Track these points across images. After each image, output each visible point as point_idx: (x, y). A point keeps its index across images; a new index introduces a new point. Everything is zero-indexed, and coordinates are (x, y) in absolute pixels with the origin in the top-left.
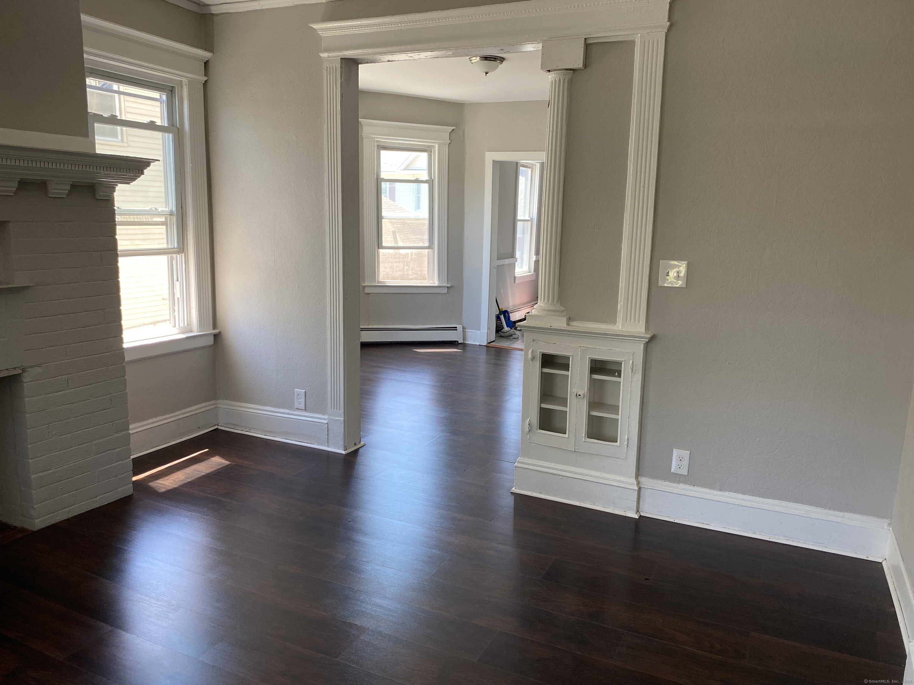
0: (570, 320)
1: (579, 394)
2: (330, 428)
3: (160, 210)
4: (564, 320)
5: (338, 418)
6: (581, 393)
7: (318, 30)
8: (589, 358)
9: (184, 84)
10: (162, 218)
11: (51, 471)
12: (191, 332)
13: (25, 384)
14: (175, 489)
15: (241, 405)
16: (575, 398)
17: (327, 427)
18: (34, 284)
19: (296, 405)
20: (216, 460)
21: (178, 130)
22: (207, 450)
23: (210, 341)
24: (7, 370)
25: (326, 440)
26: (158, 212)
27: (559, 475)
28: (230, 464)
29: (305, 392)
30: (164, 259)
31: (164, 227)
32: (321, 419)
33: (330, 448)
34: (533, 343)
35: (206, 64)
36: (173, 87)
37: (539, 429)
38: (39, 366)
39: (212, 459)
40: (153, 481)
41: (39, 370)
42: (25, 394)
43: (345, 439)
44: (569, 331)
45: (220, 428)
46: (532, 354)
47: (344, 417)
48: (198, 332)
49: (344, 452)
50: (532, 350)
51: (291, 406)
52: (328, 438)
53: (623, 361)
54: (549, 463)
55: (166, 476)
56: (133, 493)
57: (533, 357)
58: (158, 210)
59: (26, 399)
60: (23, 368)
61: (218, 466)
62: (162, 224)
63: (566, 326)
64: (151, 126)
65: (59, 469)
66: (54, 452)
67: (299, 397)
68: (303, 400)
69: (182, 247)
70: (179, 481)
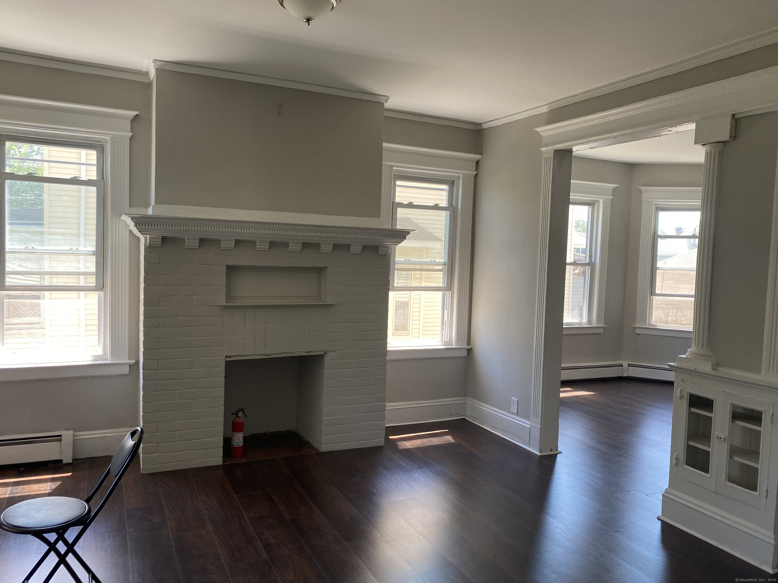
0: (716, 365)
1: (720, 437)
2: (531, 432)
3: (437, 261)
4: (710, 364)
5: (536, 425)
6: (722, 436)
7: (540, 132)
8: (731, 403)
9: (460, 177)
10: (441, 267)
11: (334, 417)
12: (452, 345)
13: (326, 361)
14: (410, 449)
15: (480, 404)
16: (717, 441)
17: (529, 431)
18: (335, 303)
19: (512, 410)
20: (448, 438)
21: (454, 208)
22: (447, 430)
23: (464, 353)
24: (317, 351)
25: (528, 442)
26: (436, 263)
27: (700, 512)
28: (454, 443)
29: (518, 400)
30: (440, 293)
31: (442, 273)
32: (526, 423)
33: (530, 448)
34: (682, 383)
35: (477, 162)
36: (454, 180)
37: (686, 465)
38: (334, 351)
39: (446, 437)
40: (401, 441)
41: (335, 354)
42: (325, 367)
43: (541, 443)
44: (714, 376)
45: (466, 418)
46: (680, 393)
47: (541, 425)
48: (455, 346)
49: (538, 454)
50: (681, 389)
51: (508, 411)
52: (529, 440)
53: (763, 411)
54: (693, 499)
55: (410, 440)
56: (384, 445)
57: (681, 396)
58: (436, 261)
59: (325, 370)
60: (326, 351)
61: (446, 442)
62: (440, 270)
63: (711, 370)
64: (436, 207)
65: (339, 417)
66: (337, 405)
67: (514, 404)
68: (516, 407)
69: (450, 286)
70: (416, 445)
